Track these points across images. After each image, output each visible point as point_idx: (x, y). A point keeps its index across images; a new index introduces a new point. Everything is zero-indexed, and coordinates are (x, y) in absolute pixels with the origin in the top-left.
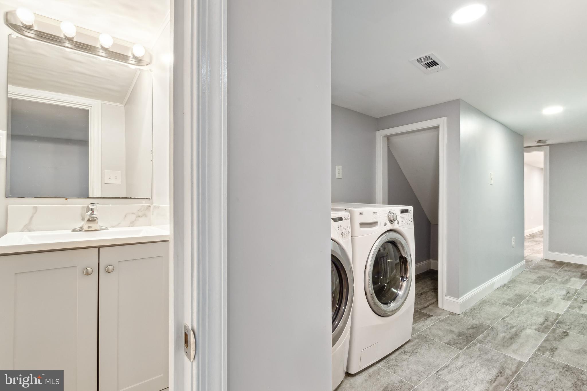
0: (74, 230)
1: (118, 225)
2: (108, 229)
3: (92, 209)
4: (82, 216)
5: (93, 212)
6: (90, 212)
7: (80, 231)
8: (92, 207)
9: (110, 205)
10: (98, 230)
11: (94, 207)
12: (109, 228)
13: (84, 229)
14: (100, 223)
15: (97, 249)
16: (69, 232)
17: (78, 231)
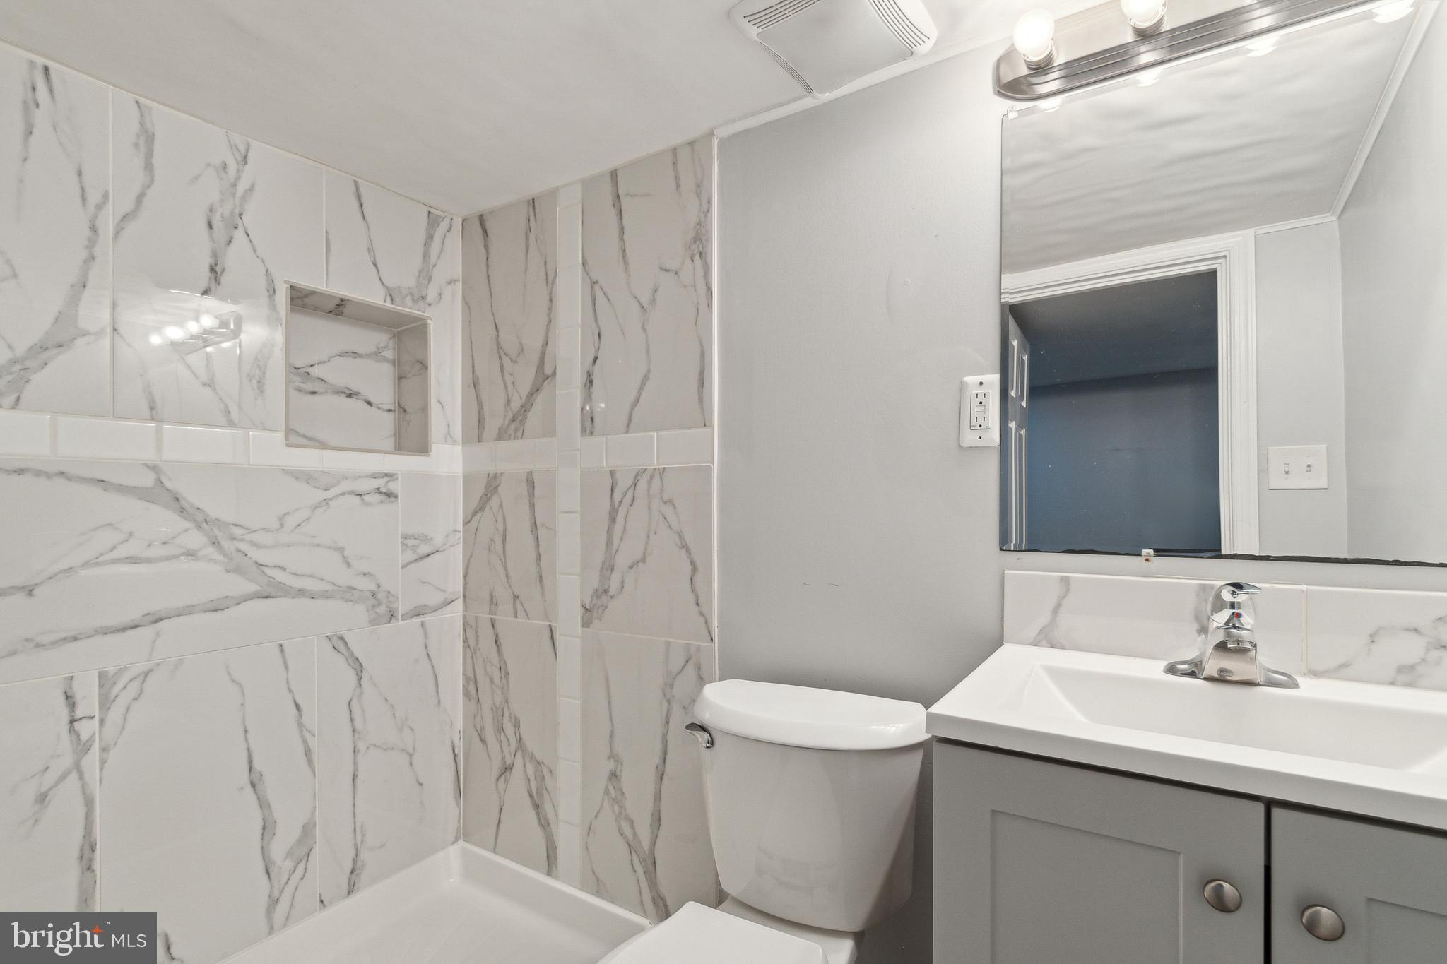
0: (1171, 669)
1: (1339, 671)
2: (1296, 686)
3: (1233, 605)
4: (1197, 619)
5: (1239, 616)
6: (1226, 614)
7: (1192, 674)
8: (1233, 600)
9: (1304, 587)
10: (1256, 685)
11: (1242, 597)
12: (1299, 679)
13: (1207, 672)
14: (1267, 658)
15: (1261, 807)
16: (1155, 670)
17: (1183, 675)
